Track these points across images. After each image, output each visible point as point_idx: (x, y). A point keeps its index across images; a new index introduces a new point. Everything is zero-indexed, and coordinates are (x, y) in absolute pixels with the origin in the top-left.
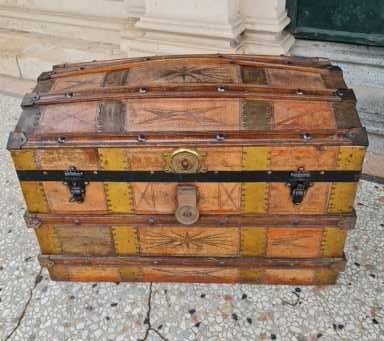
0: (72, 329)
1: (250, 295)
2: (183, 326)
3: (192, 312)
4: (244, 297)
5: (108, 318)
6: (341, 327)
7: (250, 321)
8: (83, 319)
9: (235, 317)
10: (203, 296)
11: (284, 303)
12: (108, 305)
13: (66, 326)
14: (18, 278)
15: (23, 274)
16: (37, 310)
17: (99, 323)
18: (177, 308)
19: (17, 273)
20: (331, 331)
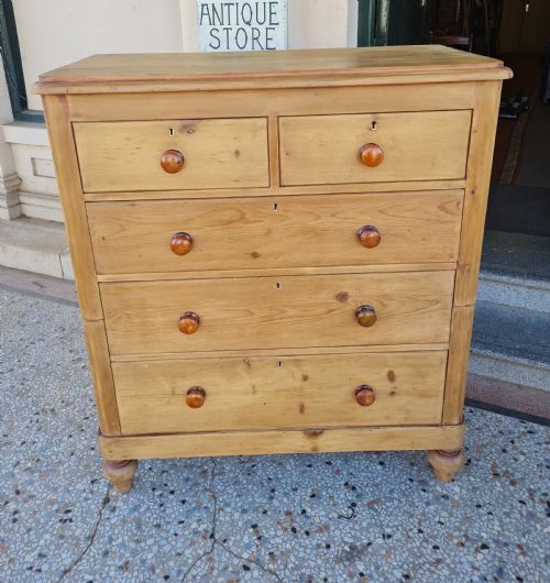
0: (143, 544)
1: (309, 510)
2: (246, 540)
3: (254, 527)
4: (304, 512)
5: (176, 535)
6: (389, 536)
7: (307, 533)
8: (152, 536)
9: (294, 530)
10: (265, 512)
11: (340, 517)
12: (175, 523)
13: (138, 542)
14: (86, 499)
15: (90, 496)
16: (108, 528)
17: (167, 538)
18: (240, 524)
19: (84, 495)
20: (380, 541)
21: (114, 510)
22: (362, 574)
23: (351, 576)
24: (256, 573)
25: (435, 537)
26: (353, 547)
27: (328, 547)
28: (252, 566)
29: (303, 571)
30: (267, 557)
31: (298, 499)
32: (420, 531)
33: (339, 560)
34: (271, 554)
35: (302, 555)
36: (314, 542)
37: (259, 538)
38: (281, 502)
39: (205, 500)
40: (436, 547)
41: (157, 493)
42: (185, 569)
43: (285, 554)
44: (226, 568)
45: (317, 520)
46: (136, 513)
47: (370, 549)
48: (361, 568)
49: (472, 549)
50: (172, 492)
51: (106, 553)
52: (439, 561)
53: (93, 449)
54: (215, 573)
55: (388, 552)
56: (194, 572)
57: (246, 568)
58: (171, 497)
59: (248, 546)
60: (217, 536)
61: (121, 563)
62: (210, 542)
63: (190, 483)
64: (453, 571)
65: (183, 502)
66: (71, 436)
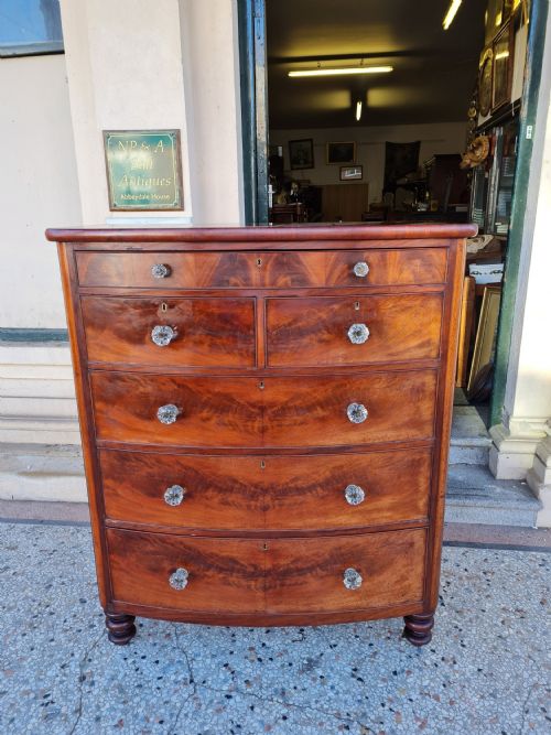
0: (130, 703)
1: (267, 643)
2: (222, 677)
3: (226, 665)
4: (264, 645)
5: (158, 688)
6: (335, 646)
7: (271, 659)
8: (137, 695)
9: (260, 660)
10: (232, 653)
11: (294, 641)
12: (155, 680)
13: (124, 702)
14: (62, 682)
15: (64, 678)
16: (92, 700)
17: (151, 693)
18: (213, 666)
19: (58, 679)
20: (329, 650)
21: (93, 683)
22: (321, 677)
23: (314, 679)
24: (238, 699)
25: (368, 638)
26: (310, 660)
27: (290, 664)
28: (233, 694)
29: (276, 686)
30: (244, 685)
31: (256, 637)
32: (357, 637)
33: (302, 671)
34: (247, 682)
35: (271, 676)
36: (279, 665)
37: (233, 673)
38: (243, 642)
39: (176, 655)
40: (371, 645)
41: (130, 661)
42: (176, 712)
43: (258, 678)
44: (211, 701)
45: (276, 648)
46: (116, 682)
47: (323, 658)
48: (320, 672)
49: (396, 640)
50: (144, 657)
51: (98, 719)
52: (375, 653)
53: (52, 640)
54: (203, 707)
55: (337, 657)
56: (184, 712)
57: (229, 697)
58: (144, 661)
59: (225, 681)
60: (196, 680)
61: (116, 722)
62: (191, 687)
63: (158, 647)
64: (387, 657)
65: (157, 662)
66: (24, 635)
